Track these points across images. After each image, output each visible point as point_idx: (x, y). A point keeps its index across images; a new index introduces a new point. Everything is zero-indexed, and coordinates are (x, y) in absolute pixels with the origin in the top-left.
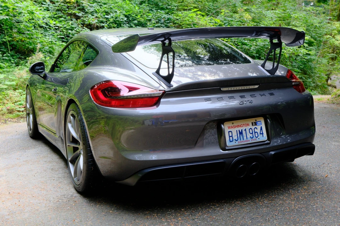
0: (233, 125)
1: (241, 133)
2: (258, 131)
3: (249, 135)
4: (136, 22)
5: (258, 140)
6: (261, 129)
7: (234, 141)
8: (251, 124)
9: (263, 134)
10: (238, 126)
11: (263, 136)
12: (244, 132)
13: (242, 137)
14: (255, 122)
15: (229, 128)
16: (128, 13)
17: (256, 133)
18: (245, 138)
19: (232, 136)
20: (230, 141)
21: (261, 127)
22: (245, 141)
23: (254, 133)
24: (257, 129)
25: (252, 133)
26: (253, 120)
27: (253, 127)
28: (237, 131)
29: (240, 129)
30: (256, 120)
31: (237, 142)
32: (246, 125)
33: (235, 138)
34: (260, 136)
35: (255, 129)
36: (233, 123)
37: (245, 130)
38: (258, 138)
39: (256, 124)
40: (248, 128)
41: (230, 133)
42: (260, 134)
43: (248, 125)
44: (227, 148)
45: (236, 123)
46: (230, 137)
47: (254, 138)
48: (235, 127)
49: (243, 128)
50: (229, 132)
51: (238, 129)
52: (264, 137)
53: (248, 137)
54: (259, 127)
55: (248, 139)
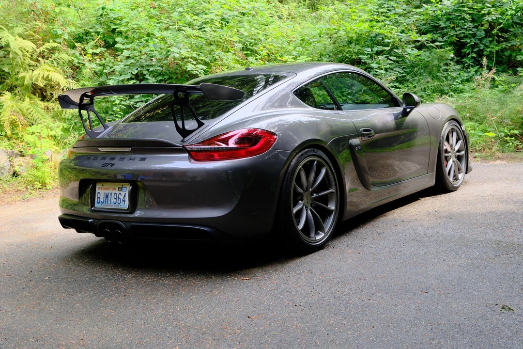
0: (102, 187)
1: (107, 196)
2: (121, 197)
3: (113, 200)
5: (119, 207)
6: (125, 196)
7: (101, 203)
8: (117, 189)
9: (125, 201)
10: (106, 189)
11: (124, 204)
12: (109, 196)
13: (107, 201)
14: (121, 188)
15: (99, 189)
17: (119, 200)
18: (109, 202)
19: (99, 198)
20: (98, 203)
21: (125, 194)
22: (109, 205)
23: (117, 199)
26: (121, 185)
27: (118, 193)
28: (104, 193)
29: (107, 192)
30: (123, 186)
31: (103, 205)
32: (113, 189)
33: (102, 200)
34: (122, 203)
35: (120, 195)
36: (103, 185)
37: (111, 194)
38: (120, 204)
39: (121, 190)
40: (113, 192)
41: (99, 194)
42: (123, 201)
43: (115, 189)
45: (106, 185)
46: (98, 198)
47: (117, 204)
48: (104, 189)
49: (110, 192)
50: (98, 193)
52: (126, 205)
53: (112, 201)
54: (123, 194)
55: (112, 204)
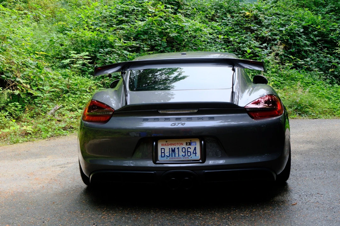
0: (166, 143)
1: (173, 151)
2: (192, 150)
3: (181, 153)
4: (316, 33)
5: (190, 158)
6: (195, 149)
7: (166, 157)
8: (185, 144)
9: (196, 153)
10: (171, 144)
11: (196, 155)
12: (176, 150)
13: (173, 155)
14: (189, 143)
15: (162, 145)
16: (308, 24)
17: (189, 153)
18: (177, 155)
19: (164, 152)
21: (195, 147)
22: (177, 158)
23: (186, 152)
24: (190, 148)
25: (185, 152)
26: (188, 140)
27: (186, 147)
28: (169, 148)
29: (173, 147)
30: (191, 141)
31: (168, 158)
32: (180, 144)
33: (167, 154)
34: (193, 155)
35: (189, 149)
36: (167, 142)
37: (178, 148)
38: (191, 156)
39: (190, 144)
40: (181, 147)
41: (163, 150)
42: (193, 153)
43: (182, 144)
44: (158, 162)
45: (170, 142)
46: (162, 153)
47: (187, 156)
48: (168, 145)
49: (176, 147)
50: (161, 148)
51: (170, 147)
52: (197, 157)
54: (192, 147)
55: (180, 157)
